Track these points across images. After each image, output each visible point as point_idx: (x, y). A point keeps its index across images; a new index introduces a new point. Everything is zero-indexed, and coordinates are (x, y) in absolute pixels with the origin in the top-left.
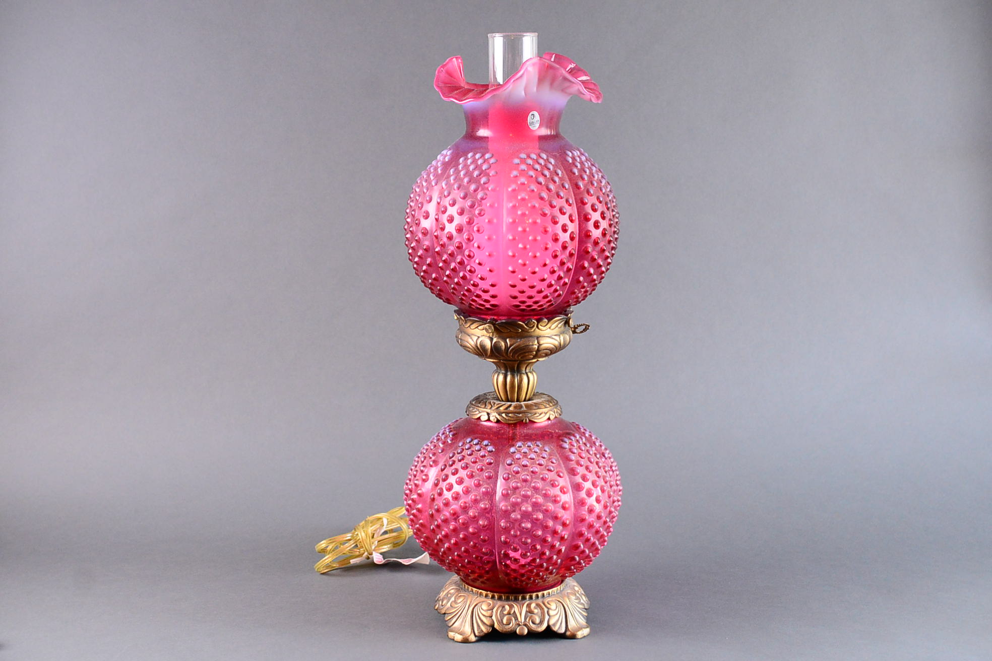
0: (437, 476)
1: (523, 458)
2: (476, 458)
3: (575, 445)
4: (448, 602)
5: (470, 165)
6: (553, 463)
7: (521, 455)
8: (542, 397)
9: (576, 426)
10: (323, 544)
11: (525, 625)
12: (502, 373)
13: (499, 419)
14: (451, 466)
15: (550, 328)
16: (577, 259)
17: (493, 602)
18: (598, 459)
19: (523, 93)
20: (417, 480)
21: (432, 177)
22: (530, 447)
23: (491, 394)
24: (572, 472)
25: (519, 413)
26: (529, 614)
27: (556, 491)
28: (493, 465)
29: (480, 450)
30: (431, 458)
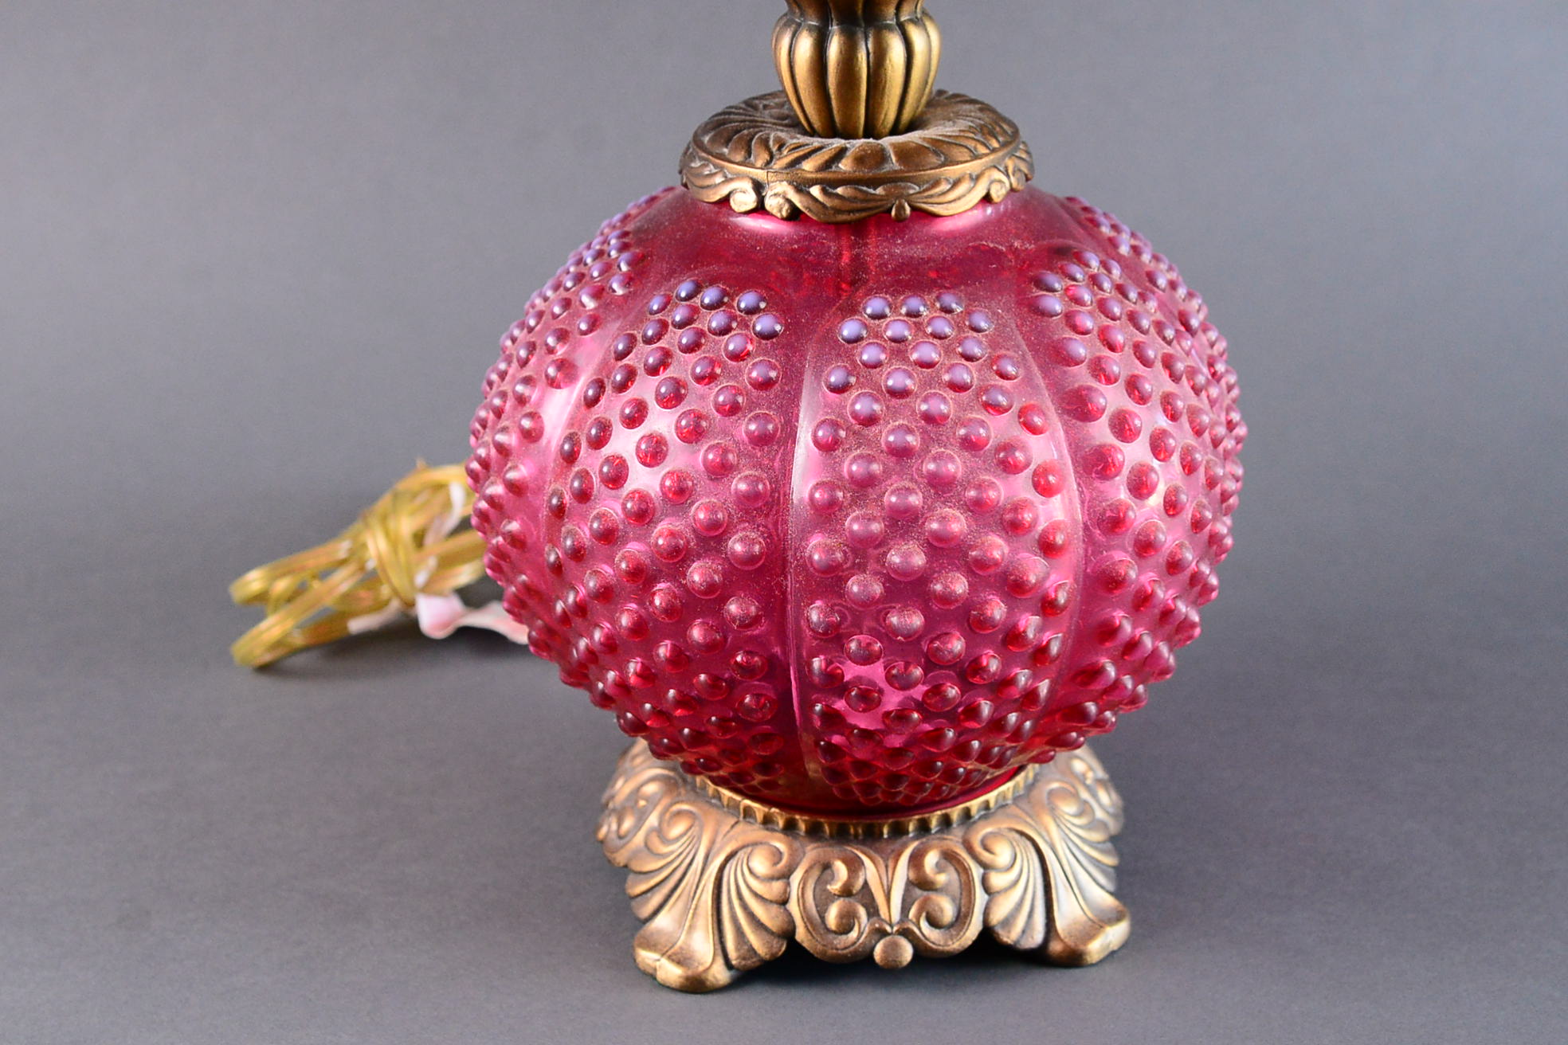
0: (571, 425)
1: (890, 363)
2: (713, 362)
3: (1087, 297)
4: (638, 827)
6: (1004, 376)
7: (884, 349)
8: (958, 115)
9: (1084, 216)
10: (254, 581)
11: (906, 933)
12: (810, 29)
13: (799, 205)
14: (622, 387)
17: (790, 847)
18: (1169, 343)
20: (504, 430)
22: (917, 315)
23: (772, 102)
24: (1079, 407)
25: (875, 183)
26: (918, 892)
27: (1020, 487)
28: (777, 387)
29: (725, 331)
30: (551, 351)
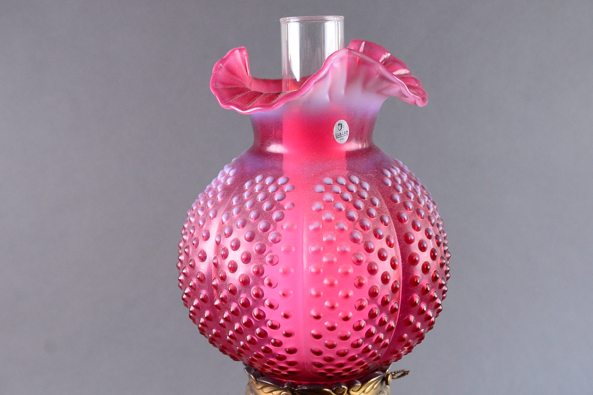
5: (258, 194)
15: (363, 392)
16: (399, 315)
19: (327, 98)
21: (209, 205)
